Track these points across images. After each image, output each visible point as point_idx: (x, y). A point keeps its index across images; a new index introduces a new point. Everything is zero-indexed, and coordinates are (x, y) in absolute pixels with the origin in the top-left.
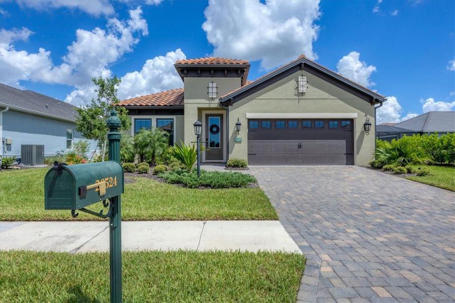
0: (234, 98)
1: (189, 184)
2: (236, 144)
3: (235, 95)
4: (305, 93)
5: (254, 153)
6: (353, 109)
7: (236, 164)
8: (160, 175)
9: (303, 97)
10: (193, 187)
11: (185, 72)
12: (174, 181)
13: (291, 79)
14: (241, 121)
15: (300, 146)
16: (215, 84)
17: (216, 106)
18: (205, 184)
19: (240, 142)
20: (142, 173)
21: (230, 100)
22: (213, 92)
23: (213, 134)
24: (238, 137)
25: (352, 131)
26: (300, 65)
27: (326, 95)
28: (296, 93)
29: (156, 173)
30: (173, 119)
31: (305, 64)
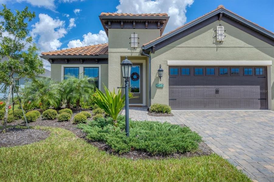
0: (156, 45)
1: (115, 147)
2: (158, 90)
3: (157, 43)
4: (223, 41)
5: (175, 98)
6: (268, 57)
7: (160, 109)
8: (81, 125)
9: (221, 46)
10: (120, 152)
11: (109, 23)
12: (94, 138)
13: (209, 29)
14: (163, 68)
15: (217, 92)
16: (137, 35)
17: (137, 55)
18: (138, 147)
19: (162, 88)
20: (63, 121)
21: (152, 48)
22: (134, 42)
23: (134, 81)
24: (160, 82)
25: (265, 77)
26: (218, 15)
27: (243, 44)
28: (214, 42)
29: (77, 122)
30: (98, 67)
31: (224, 14)
